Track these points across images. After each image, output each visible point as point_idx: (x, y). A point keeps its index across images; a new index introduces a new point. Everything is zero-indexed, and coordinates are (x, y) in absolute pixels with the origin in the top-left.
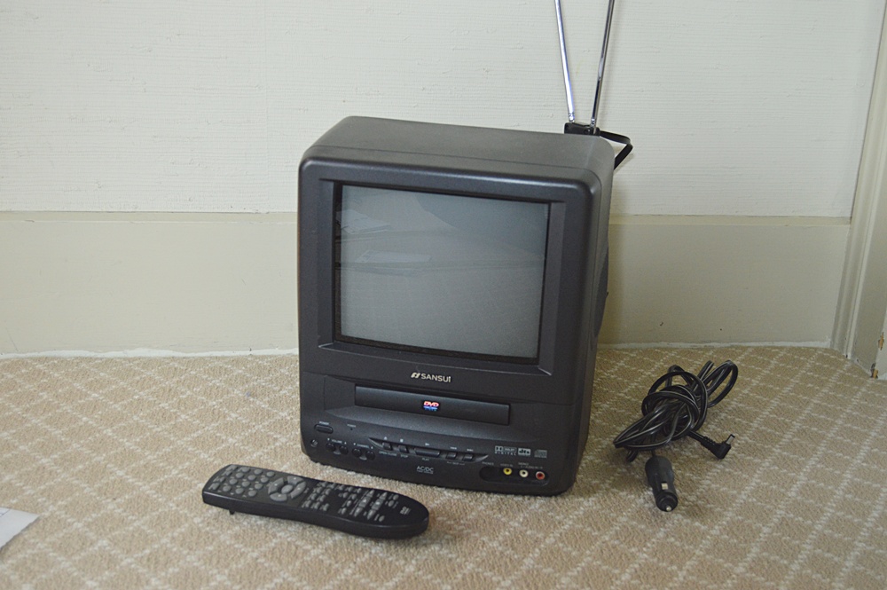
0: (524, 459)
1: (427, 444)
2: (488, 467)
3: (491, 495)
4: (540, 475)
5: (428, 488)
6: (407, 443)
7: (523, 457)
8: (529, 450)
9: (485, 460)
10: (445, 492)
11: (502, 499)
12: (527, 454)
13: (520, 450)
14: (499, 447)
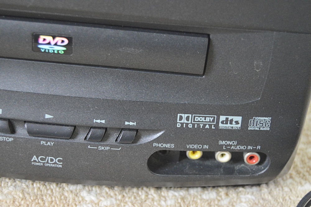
0: (229, 134)
1: (47, 116)
2: (164, 152)
3: (164, 192)
4: (251, 158)
5: (53, 186)
6: (9, 116)
7: (227, 130)
8: (239, 119)
9: (157, 140)
10: (84, 194)
11: (183, 199)
12: (234, 126)
13: (223, 118)
14: (185, 116)
